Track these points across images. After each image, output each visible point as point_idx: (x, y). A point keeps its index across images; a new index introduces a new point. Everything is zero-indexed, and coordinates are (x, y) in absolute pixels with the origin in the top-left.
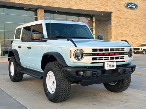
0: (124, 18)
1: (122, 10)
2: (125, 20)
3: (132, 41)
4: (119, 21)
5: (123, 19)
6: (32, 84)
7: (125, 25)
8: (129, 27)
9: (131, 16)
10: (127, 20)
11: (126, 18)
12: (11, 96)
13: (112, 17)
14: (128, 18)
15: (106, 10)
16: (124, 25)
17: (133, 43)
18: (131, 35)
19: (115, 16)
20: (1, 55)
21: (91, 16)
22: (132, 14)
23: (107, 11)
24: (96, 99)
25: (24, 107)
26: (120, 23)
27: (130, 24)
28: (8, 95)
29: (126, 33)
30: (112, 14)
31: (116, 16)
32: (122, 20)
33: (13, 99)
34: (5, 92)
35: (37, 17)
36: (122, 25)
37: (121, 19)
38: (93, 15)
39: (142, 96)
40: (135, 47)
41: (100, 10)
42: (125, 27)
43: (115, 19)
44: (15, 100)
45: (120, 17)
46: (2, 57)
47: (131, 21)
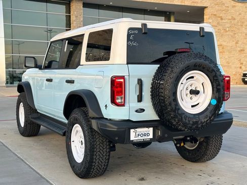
0: (227, 18)
1: (224, 4)
2: (229, 21)
3: (240, 60)
4: (218, 23)
5: (225, 20)
6: (58, 140)
7: (229, 30)
8: (236, 35)
9: (240, 14)
10: (233, 22)
11: (230, 18)
12: (23, 160)
13: (205, 17)
14: (235, 19)
15: (195, 2)
16: (227, 31)
17: (242, 64)
18: (239, 49)
19: (210, 14)
20: (7, 83)
21: (168, 13)
22: (242, 11)
23: (195, 5)
24: (162, 169)
25: (44, 178)
26: (220, 27)
27: (239, 29)
28: (19, 157)
29: (231, 46)
30: (206, 11)
31: (212, 15)
32: (223, 21)
33: (27, 166)
34: (14, 153)
35: (70, 16)
36: (222, 31)
37: (222, 19)
38: (170, 13)
39: (241, 165)
40: (245, 71)
41: (183, 4)
42: (228, 35)
43: (211, 21)
44: (29, 166)
45: (220, 17)
46: (7, 87)
47: (239, 24)
